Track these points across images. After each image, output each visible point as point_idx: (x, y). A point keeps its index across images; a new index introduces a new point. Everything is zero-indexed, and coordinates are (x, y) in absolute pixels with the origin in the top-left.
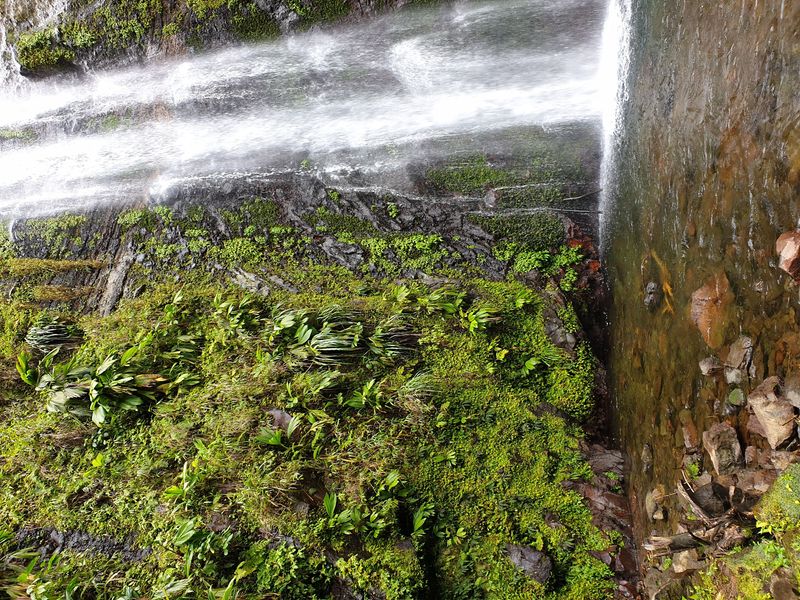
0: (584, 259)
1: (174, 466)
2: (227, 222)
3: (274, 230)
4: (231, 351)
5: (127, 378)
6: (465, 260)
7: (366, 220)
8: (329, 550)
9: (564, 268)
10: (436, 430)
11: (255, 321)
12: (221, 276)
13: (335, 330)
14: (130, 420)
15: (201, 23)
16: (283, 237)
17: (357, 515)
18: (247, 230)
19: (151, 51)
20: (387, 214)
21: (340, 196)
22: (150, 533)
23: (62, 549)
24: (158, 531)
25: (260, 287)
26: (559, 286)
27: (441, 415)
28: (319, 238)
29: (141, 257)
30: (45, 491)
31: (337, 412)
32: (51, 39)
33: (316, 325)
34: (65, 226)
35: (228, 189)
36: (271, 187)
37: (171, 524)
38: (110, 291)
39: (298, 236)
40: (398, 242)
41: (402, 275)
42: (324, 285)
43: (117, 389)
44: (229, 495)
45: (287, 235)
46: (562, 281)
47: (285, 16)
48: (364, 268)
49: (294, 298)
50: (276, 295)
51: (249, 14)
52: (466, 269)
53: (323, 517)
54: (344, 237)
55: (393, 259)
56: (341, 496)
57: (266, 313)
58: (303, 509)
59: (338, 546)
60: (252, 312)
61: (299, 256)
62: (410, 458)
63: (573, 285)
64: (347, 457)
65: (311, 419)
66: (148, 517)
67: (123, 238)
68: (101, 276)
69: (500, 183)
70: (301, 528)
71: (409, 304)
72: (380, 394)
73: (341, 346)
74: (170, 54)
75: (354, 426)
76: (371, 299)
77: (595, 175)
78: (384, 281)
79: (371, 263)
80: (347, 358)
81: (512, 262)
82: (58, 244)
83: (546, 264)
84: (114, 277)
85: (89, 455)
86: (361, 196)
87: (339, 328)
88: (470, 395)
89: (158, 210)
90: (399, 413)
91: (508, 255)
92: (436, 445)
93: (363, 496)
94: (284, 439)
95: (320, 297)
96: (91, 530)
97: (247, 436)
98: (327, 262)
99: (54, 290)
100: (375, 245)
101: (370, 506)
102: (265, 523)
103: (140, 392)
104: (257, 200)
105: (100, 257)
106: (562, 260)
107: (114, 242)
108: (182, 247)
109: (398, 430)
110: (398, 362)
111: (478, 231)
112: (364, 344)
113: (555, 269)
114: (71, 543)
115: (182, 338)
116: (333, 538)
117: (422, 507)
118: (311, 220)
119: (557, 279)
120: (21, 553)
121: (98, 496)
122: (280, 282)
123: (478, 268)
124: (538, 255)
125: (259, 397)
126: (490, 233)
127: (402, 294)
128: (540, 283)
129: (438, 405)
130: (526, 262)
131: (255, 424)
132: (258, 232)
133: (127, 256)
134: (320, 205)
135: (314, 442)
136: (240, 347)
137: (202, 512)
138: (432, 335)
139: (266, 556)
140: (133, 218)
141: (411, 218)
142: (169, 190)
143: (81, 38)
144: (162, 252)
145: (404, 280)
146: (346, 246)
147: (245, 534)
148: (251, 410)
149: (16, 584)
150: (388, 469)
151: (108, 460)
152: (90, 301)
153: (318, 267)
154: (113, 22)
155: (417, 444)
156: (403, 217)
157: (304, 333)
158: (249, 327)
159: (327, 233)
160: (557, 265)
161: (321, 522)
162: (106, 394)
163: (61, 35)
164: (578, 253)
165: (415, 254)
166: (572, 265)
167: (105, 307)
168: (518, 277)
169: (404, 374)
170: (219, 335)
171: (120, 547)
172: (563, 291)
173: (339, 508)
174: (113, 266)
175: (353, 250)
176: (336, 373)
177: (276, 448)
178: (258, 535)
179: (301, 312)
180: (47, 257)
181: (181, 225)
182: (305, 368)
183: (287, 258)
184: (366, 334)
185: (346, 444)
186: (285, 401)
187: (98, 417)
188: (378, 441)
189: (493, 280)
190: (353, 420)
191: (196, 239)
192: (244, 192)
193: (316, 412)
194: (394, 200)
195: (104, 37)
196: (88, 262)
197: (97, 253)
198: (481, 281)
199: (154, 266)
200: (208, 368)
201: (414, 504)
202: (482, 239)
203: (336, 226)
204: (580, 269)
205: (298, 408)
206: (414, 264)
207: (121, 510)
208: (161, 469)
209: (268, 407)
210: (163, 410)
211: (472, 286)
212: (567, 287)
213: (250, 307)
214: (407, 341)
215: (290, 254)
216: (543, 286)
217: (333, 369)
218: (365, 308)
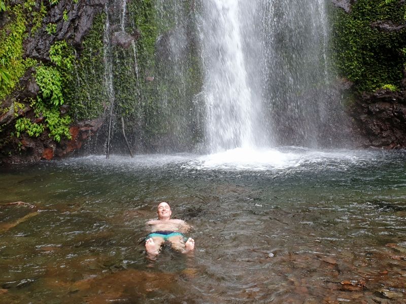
0: (56, 142)
6: (48, 9)
9: (44, 121)
26: (21, 117)
46: (26, 120)
52: (38, 10)
63: (23, 132)
69: (140, 48)
77: (150, 149)
81: (48, 63)
83: (47, 102)
91: (56, 59)
106: (53, 118)
111: (85, 24)
113: (41, 112)
119: (30, 114)
123: (39, 24)
124: (57, 92)
126: (83, 38)
128: (24, 95)
130: (48, 80)
160: (47, 114)
164: (63, 136)
166: (48, 130)
168: (29, 72)
172: (14, 122)
189: (25, 42)
198: (21, 28)
202: (76, 29)
204: (43, 139)
211: (13, 17)
212: (20, 125)
216: (20, 100)
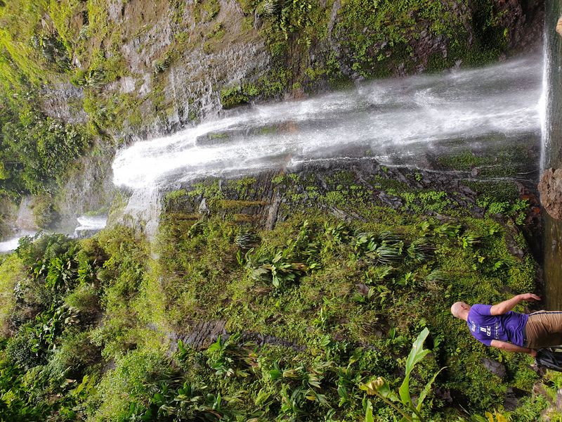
0: (530, 206)
1: (313, 309)
2: (327, 183)
3: (352, 187)
4: (335, 253)
5: (288, 266)
6: (460, 206)
7: (403, 181)
8: (393, 354)
9: (518, 212)
10: (445, 299)
11: (347, 237)
12: (326, 211)
13: (389, 244)
14: (289, 284)
15: (313, 82)
16: (357, 191)
17: (406, 338)
18: (338, 187)
19: (287, 96)
20: (415, 179)
21: (388, 169)
22: (305, 339)
23: (264, 343)
24: (309, 338)
25: (346, 218)
26: (515, 222)
27: (447, 292)
28: (377, 192)
29: (285, 200)
30: (253, 316)
31: (392, 287)
32: (237, 91)
33: (378, 241)
34: (246, 184)
35: (327, 166)
36: (349, 165)
37: (316, 336)
38: (270, 217)
39: (365, 190)
40: (421, 195)
41: (424, 214)
42: (381, 218)
43: (284, 270)
44: (343, 325)
45: (358, 190)
46: (517, 219)
47: (357, 77)
48: (403, 209)
49: (365, 226)
50: (356, 223)
51: (338, 77)
52: (461, 211)
53: (389, 338)
54: (391, 191)
55: (419, 205)
56: (397, 329)
57: (351, 234)
58: (379, 334)
59: (397, 352)
60: (344, 232)
61: (366, 201)
62: (431, 312)
63: (524, 222)
64: (399, 310)
65: (379, 290)
66: (304, 331)
67: (275, 190)
68: (265, 209)
69: (479, 165)
70: (379, 343)
71: (429, 232)
72: (414, 280)
73: (392, 254)
74: (296, 98)
75: (402, 295)
76: (407, 228)
77: (538, 158)
78: (414, 216)
79: (407, 206)
80: (396, 260)
81: (487, 208)
82: (243, 192)
83: (507, 209)
84: (272, 210)
85: (271, 300)
86: (400, 169)
87: (391, 243)
88: (463, 281)
89: (292, 176)
90: (424, 289)
91: (485, 204)
92: (445, 306)
93: (408, 330)
94: (366, 299)
95: (379, 225)
96: (277, 335)
97: (348, 296)
98: (381, 205)
99: (244, 217)
100: (409, 197)
101: (412, 335)
102: (362, 339)
103: (294, 271)
104: (342, 172)
105: (264, 199)
106: (517, 207)
107: (271, 192)
108: (305, 196)
109: (424, 298)
110: (423, 263)
111: (467, 190)
112: (405, 253)
113: (513, 212)
114: (268, 340)
115: (311, 245)
116: (394, 348)
117: (438, 337)
118: (372, 182)
119: (513, 218)
120: (248, 344)
121: (279, 320)
122: (357, 216)
123: (468, 211)
124: (503, 204)
125: (351, 277)
126: (475, 191)
127: (425, 226)
128: (503, 220)
129: (445, 287)
130: (496, 208)
131: (352, 291)
132: (344, 188)
133: (277, 200)
134: (377, 174)
135: (382, 302)
136: (340, 250)
137: (330, 331)
138: (442, 249)
139: (363, 354)
140: (279, 180)
141: (428, 182)
142: (297, 166)
143: (253, 91)
144: (295, 198)
145: (425, 217)
146: (392, 197)
147: (352, 343)
148: (349, 284)
149: (248, 357)
150: (420, 317)
151: (281, 303)
152: (261, 222)
153: (377, 207)
154: (268, 83)
155: (435, 305)
156: (424, 181)
157: (373, 246)
158: (343, 241)
159: (381, 189)
160: (514, 209)
161: (388, 341)
162: (280, 273)
163: (242, 90)
164: (526, 203)
165: (432, 202)
166: (523, 210)
167: (269, 226)
168: (491, 216)
169: (427, 269)
170: (329, 244)
171: (291, 344)
172: (518, 225)
173: (397, 335)
174: (271, 204)
175: (396, 199)
176: (391, 268)
177: (362, 303)
178: (358, 345)
179: (370, 234)
180: (238, 200)
181: (304, 184)
182: (374, 264)
183: (359, 202)
184: (405, 248)
185: (398, 304)
186: (365, 280)
187: (276, 282)
188: (415, 304)
189: (477, 218)
190: (401, 292)
191: (312, 191)
192: (336, 167)
193: (382, 287)
194: (419, 171)
195: (264, 91)
196: (258, 202)
197: (262, 197)
198: (470, 219)
199: (291, 205)
200: (324, 261)
201: (434, 335)
202: (470, 194)
203: (386, 185)
204: (528, 212)
205: (373, 284)
206: (431, 207)
207: (290, 327)
208: (307, 310)
209: (356, 282)
210: (305, 280)
211: (464, 222)
212: (519, 223)
213: (343, 230)
214: (429, 252)
215: (361, 200)
216: (506, 222)
217: (388, 265)
218: (404, 233)
